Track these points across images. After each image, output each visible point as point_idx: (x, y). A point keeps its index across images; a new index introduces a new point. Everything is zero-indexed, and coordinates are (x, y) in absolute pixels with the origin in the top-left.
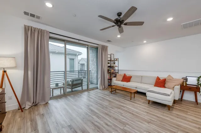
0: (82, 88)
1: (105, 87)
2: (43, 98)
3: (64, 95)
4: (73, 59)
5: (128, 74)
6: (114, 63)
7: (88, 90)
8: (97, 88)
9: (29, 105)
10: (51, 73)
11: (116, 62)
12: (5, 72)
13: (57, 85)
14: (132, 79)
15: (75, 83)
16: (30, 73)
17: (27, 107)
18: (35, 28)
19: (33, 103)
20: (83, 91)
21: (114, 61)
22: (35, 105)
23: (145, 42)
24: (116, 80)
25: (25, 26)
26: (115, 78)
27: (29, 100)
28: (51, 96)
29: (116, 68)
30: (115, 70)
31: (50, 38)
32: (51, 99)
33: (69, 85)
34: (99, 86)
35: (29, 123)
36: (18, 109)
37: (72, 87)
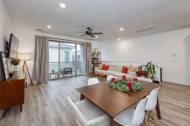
0: (72, 75)
1: (89, 74)
2: (44, 79)
3: (58, 79)
4: (68, 52)
5: (107, 64)
6: (98, 56)
7: (76, 76)
8: (83, 75)
9: (36, 82)
10: (49, 63)
11: (99, 55)
12: (25, 62)
13: (53, 71)
14: (109, 68)
15: (66, 70)
16: (37, 63)
17: (35, 84)
18: (41, 36)
19: (38, 81)
20: (72, 77)
21: (98, 54)
22: (39, 83)
23: (119, 39)
24: (98, 69)
25: (36, 36)
26: (97, 67)
27: (36, 79)
28: (49, 78)
29: (100, 60)
30: (98, 61)
31: (50, 41)
32: (49, 80)
33: (61, 72)
34: (84, 73)
35: (37, 90)
36: (30, 85)
37: (64, 74)
